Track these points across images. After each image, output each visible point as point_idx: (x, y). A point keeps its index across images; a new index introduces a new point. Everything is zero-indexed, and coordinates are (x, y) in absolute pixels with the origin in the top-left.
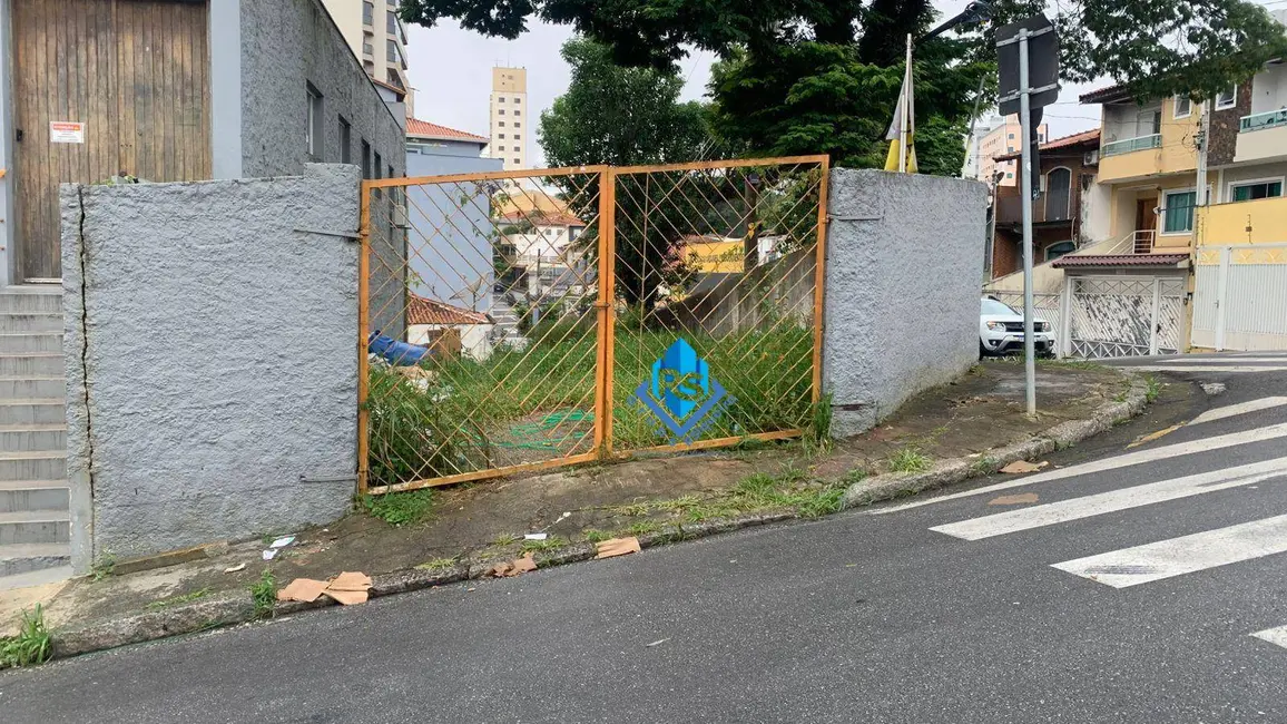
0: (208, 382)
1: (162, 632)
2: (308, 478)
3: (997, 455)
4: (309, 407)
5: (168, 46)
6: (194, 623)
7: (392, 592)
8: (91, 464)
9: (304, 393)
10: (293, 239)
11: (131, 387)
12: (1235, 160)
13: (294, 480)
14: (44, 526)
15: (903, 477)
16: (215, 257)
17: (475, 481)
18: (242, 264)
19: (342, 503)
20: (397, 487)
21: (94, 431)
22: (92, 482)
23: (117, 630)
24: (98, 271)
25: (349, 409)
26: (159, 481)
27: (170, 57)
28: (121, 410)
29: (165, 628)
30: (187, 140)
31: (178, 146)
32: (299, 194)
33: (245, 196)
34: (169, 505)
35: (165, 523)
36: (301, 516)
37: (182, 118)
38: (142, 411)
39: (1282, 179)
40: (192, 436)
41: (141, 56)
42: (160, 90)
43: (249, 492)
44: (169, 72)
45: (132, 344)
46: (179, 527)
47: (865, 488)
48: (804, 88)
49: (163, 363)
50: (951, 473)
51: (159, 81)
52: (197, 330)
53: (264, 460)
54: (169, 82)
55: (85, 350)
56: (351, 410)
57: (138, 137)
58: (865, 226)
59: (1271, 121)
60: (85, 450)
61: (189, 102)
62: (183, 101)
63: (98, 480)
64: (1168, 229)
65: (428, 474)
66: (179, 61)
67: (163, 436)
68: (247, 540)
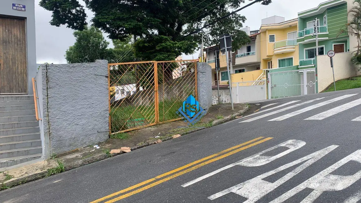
0: (76, 110)
1: (88, 163)
2: (99, 131)
3: (234, 115)
4: (99, 115)
5: (13, 30)
6: (94, 160)
7: (135, 149)
8: (49, 131)
9: (98, 112)
10: (95, 77)
11: (59, 112)
12: (235, 64)
13: (96, 132)
14: (25, 151)
15: (220, 120)
16: (77, 81)
17: (132, 130)
18: (83, 83)
19: (106, 137)
20: (117, 133)
21: (50, 123)
22: (50, 136)
23: (78, 163)
24: (51, 84)
25: (107, 115)
26: (65, 134)
27: (13, 33)
28: (56, 118)
29: (88, 162)
30: (19, 55)
31: (16, 57)
32: (95, 67)
33: (84, 67)
34: (68, 140)
35: (67, 144)
36: (98, 140)
37: (17, 49)
38: (61, 118)
39: (245, 68)
40: (73, 123)
41: (5, 33)
42: (11, 42)
43: (86, 136)
44: (13, 37)
45: (59, 102)
46: (70, 145)
47: (216, 122)
48: (160, 46)
49: (66, 106)
50: (228, 119)
51: (10, 39)
52: (74, 98)
53: (89, 128)
54: (13, 40)
55: (48, 104)
56: (108, 115)
57: (4, 54)
58: (204, 73)
59: (242, 56)
60: (48, 128)
61: (19, 46)
62: (17, 45)
63: (51, 135)
64: (222, 80)
65: (123, 129)
66: (16, 34)
67: (66, 123)
68: (86, 147)
